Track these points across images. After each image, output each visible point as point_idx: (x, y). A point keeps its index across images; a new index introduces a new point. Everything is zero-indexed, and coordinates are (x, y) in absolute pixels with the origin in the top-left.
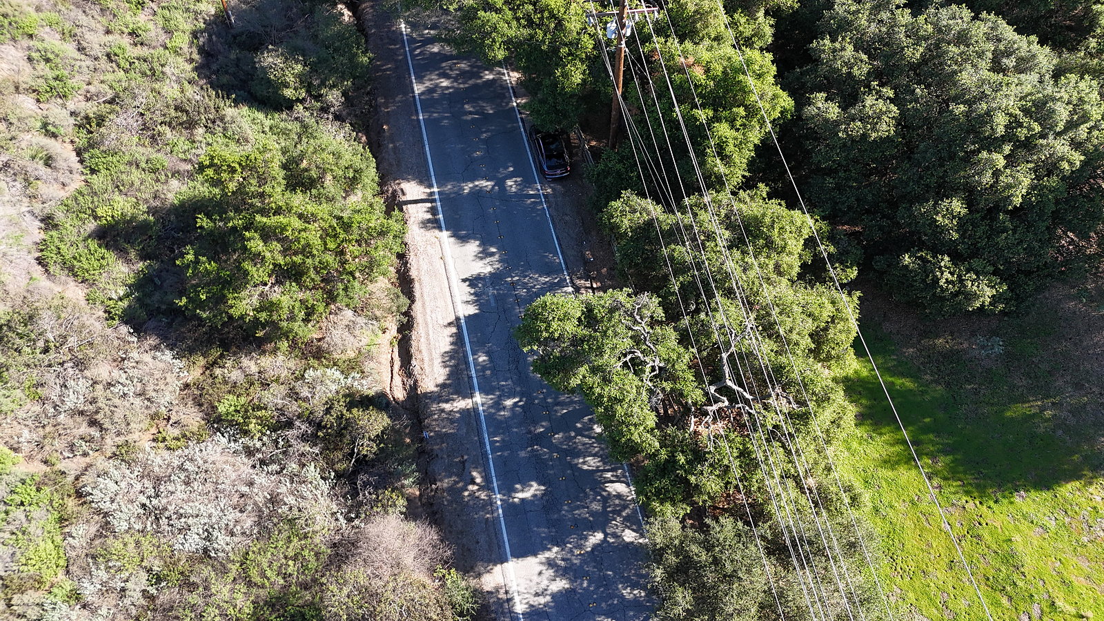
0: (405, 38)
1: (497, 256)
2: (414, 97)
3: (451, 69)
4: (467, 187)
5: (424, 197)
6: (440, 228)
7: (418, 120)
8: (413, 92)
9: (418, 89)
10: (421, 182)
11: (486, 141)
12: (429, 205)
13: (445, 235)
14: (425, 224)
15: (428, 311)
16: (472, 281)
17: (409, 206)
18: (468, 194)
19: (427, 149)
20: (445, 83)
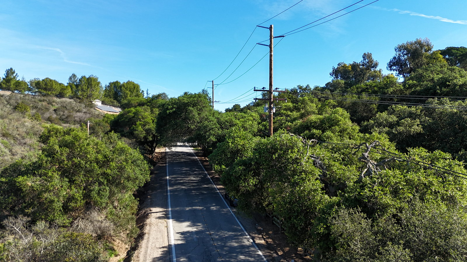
0: (168, 180)
1: (201, 226)
2: (167, 191)
3: (188, 185)
4: (187, 209)
5: (162, 211)
6: (168, 218)
7: (167, 195)
8: (167, 189)
9: (169, 188)
10: (162, 207)
11: (202, 198)
12: (165, 213)
13: (171, 221)
14: (160, 218)
15: (150, 243)
16: (182, 233)
17: (152, 214)
18: (187, 210)
19: (169, 200)
20: (184, 187)
